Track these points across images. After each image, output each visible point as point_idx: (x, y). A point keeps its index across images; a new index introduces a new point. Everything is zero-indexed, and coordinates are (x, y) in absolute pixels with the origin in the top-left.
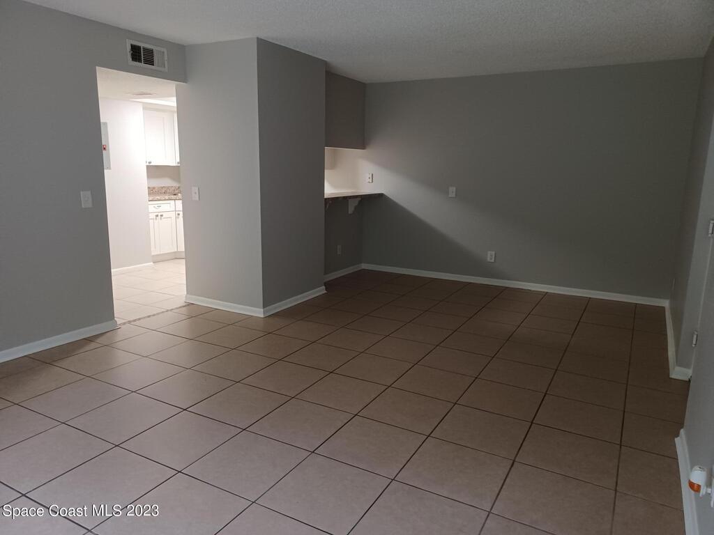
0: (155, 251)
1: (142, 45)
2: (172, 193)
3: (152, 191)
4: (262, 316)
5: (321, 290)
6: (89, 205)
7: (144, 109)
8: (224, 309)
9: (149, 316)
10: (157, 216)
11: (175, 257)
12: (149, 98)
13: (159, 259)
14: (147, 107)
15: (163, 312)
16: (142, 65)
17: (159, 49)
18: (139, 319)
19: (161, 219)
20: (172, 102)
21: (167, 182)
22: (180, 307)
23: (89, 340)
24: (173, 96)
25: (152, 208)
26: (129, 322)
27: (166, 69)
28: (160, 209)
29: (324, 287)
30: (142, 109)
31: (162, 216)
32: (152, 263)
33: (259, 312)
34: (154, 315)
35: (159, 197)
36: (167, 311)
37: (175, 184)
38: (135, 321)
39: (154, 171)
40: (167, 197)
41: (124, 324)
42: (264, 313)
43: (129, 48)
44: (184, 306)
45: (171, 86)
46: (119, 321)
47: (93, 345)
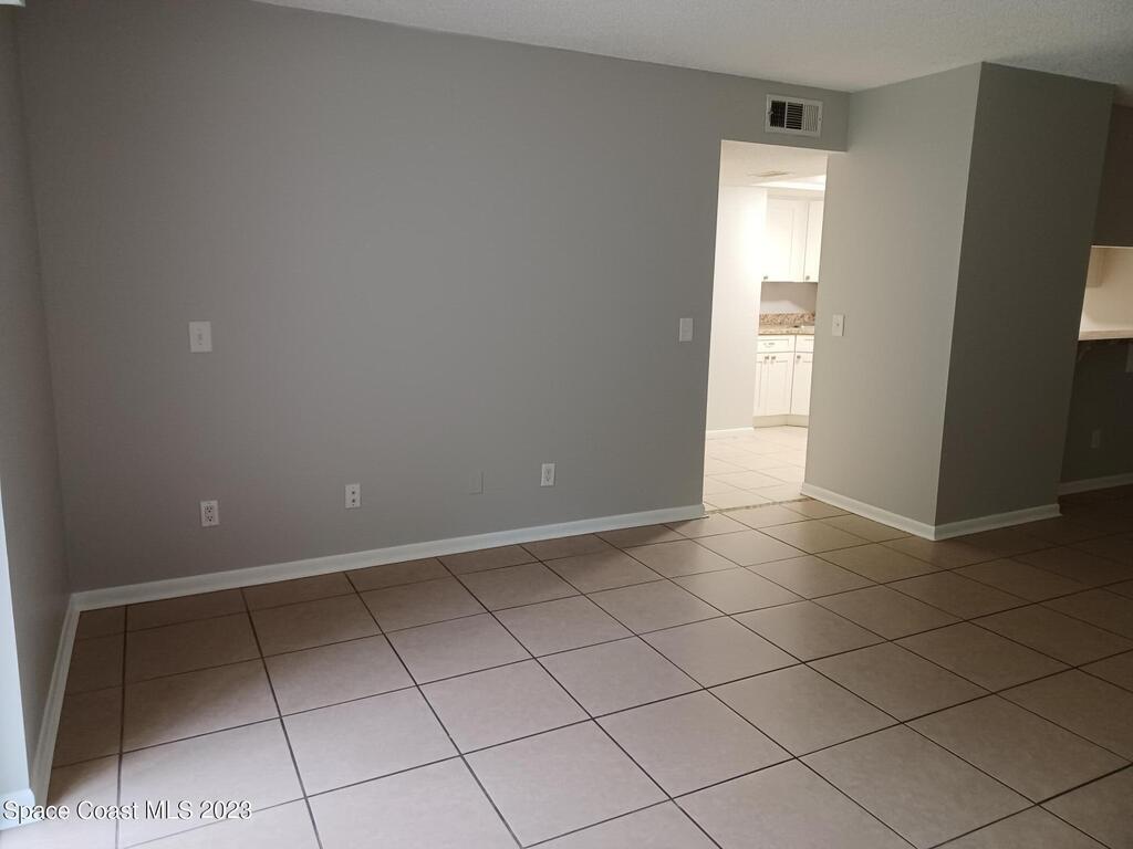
0: (758, 412)
1: (787, 100)
2: (792, 325)
3: (765, 321)
4: (932, 538)
5: (1051, 511)
6: (689, 337)
7: (769, 196)
8: (868, 517)
9: (748, 507)
10: (767, 358)
11: (787, 422)
12: (780, 180)
13: (763, 424)
14: (773, 195)
15: (768, 504)
16: (785, 130)
17: (810, 102)
18: (734, 509)
19: (772, 363)
20: (819, 183)
21: (785, 307)
22: (794, 501)
23: (668, 527)
24: (822, 174)
25: (762, 345)
26: (721, 511)
27: (818, 133)
28: (773, 349)
29: (1057, 506)
30: (765, 198)
31: (774, 358)
32: (752, 428)
33: (927, 531)
34: (755, 507)
35: (772, 330)
36: (774, 503)
37: (798, 311)
38: (728, 510)
39: (771, 290)
40: (784, 330)
41: (713, 512)
42: (936, 534)
43: (769, 106)
44: (800, 501)
45: (821, 158)
46: (708, 508)
47: (671, 536)
